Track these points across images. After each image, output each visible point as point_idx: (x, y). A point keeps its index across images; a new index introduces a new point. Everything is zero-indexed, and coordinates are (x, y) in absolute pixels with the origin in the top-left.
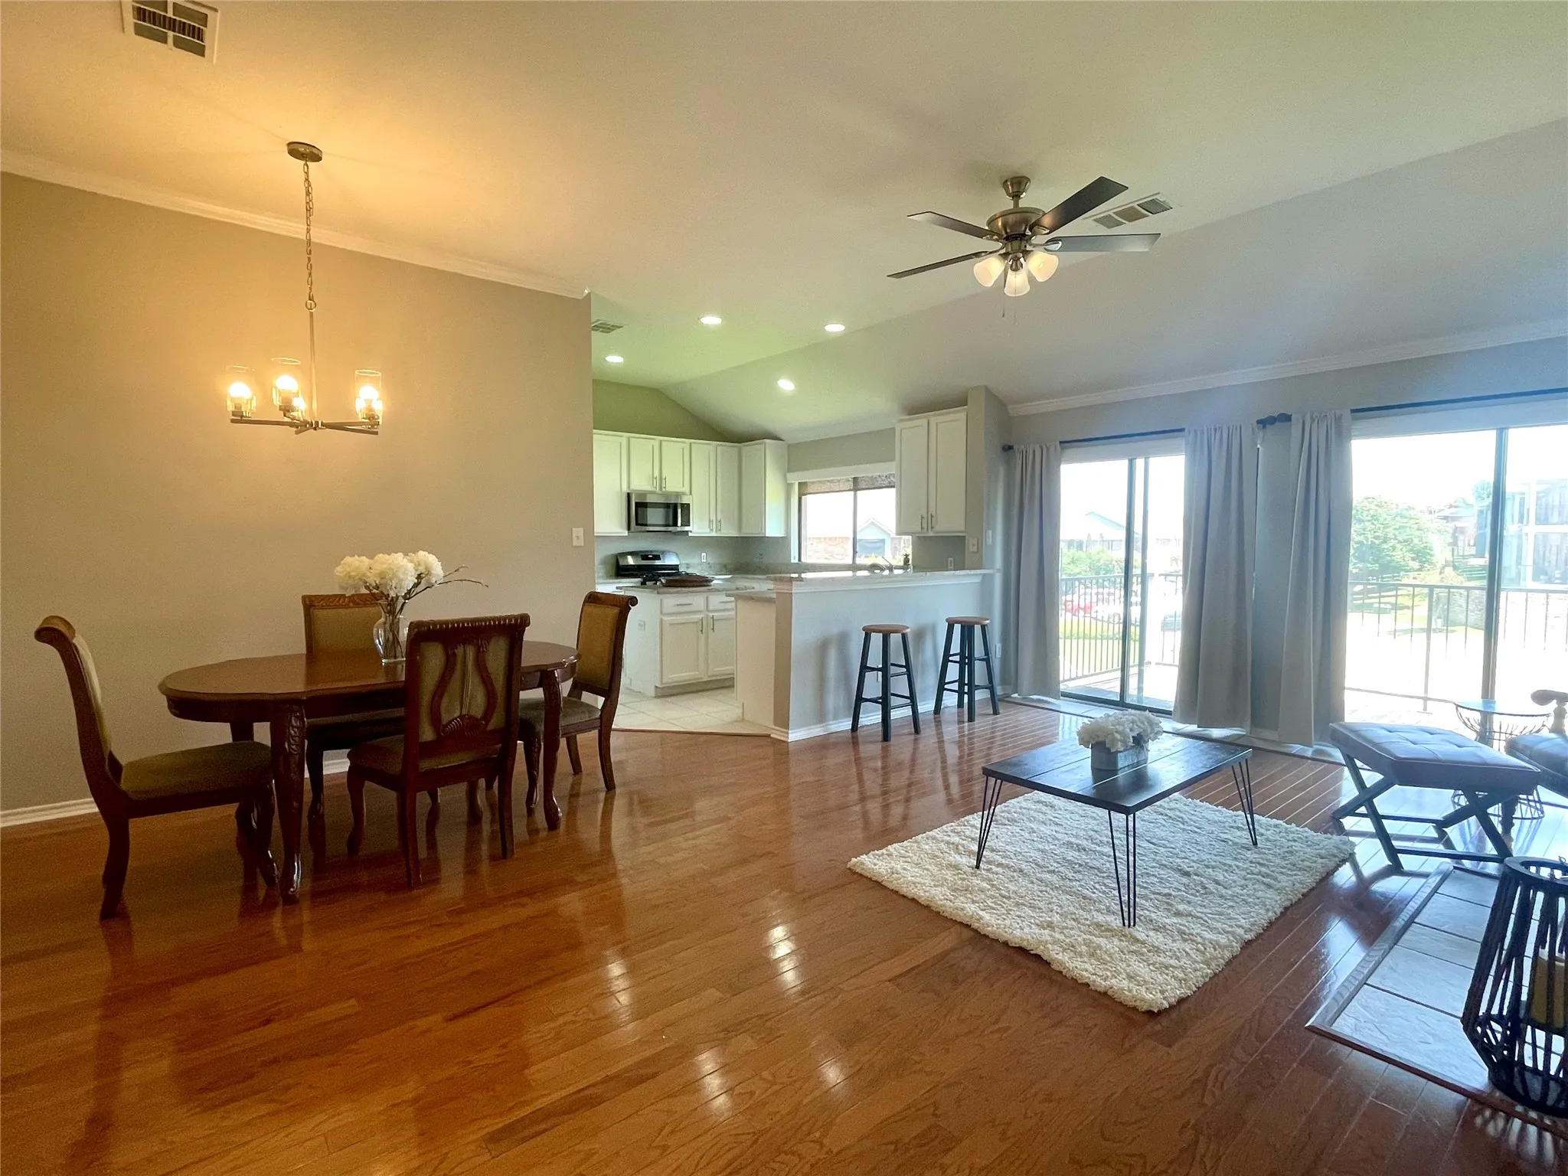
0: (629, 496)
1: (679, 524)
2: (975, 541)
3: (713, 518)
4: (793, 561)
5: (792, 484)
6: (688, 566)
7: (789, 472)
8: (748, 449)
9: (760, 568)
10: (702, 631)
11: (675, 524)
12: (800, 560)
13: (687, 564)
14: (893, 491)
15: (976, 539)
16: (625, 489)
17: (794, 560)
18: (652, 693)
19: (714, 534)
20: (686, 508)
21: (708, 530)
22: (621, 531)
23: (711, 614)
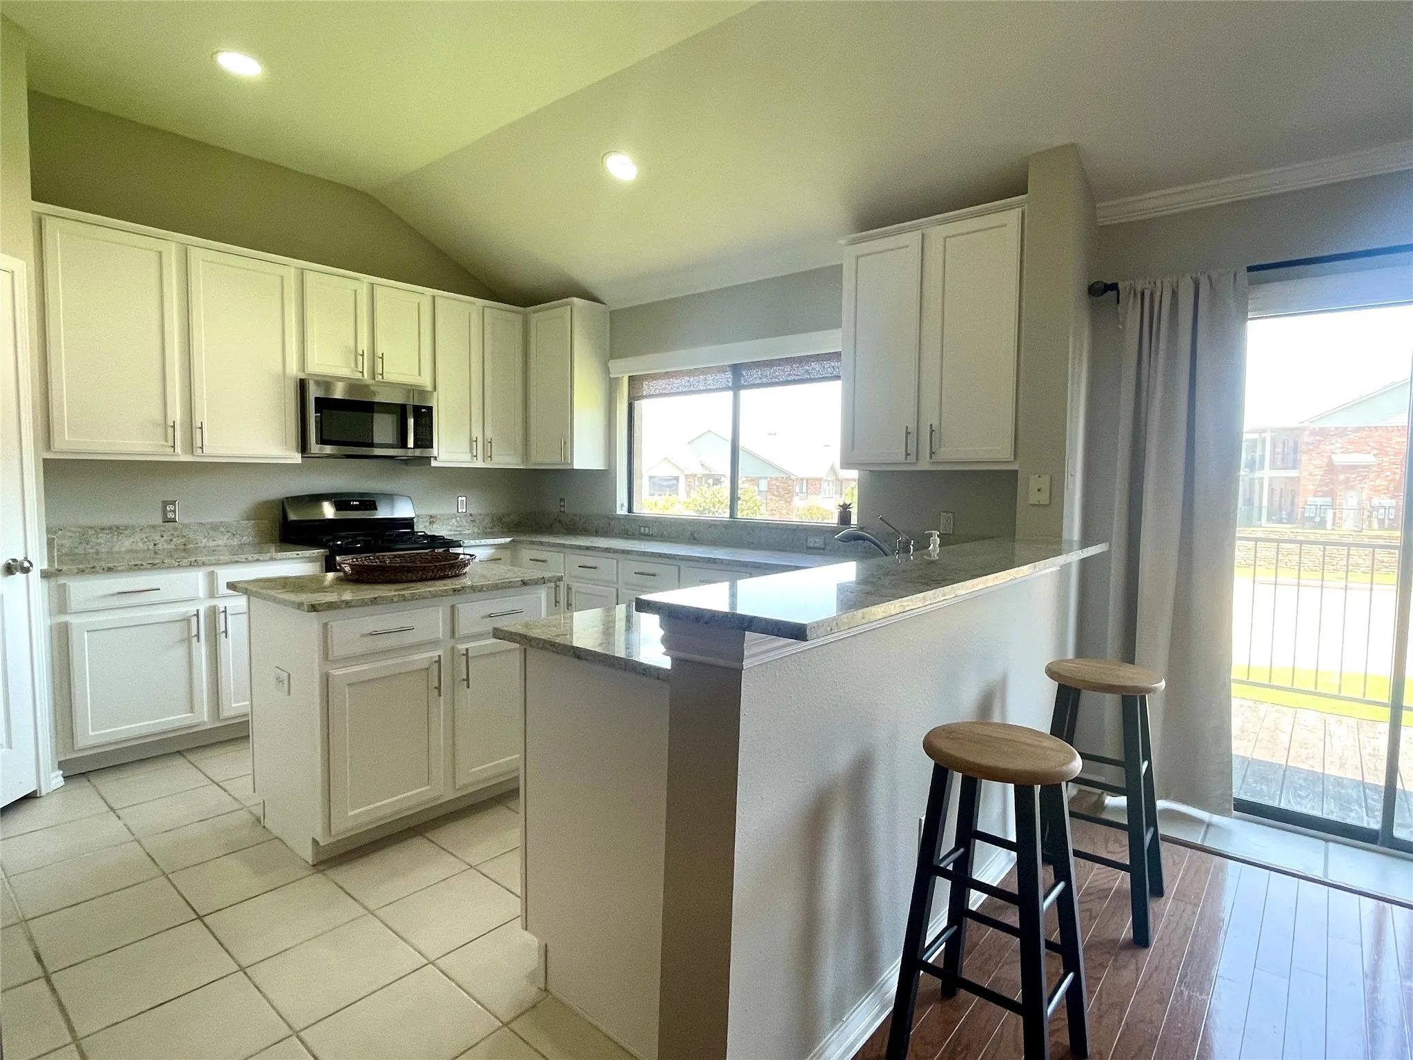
0: (302, 385)
1: (411, 444)
2: (1045, 482)
3: (477, 433)
4: (619, 512)
5: (617, 379)
6: (432, 519)
7: (612, 357)
8: (541, 316)
9: (560, 521)
10: (439, 688)
11: (403, 444)
12: (630, 510)
13: (431, 517)
14: (838, 385)
15: (1046, 478)
16: (294, 370)
17: (622, 511)
18: (308, 854)
19: (479, 464)
20: (424, 416)
21: (468, 457)
22: (288, 453)
23: (462, 647)
